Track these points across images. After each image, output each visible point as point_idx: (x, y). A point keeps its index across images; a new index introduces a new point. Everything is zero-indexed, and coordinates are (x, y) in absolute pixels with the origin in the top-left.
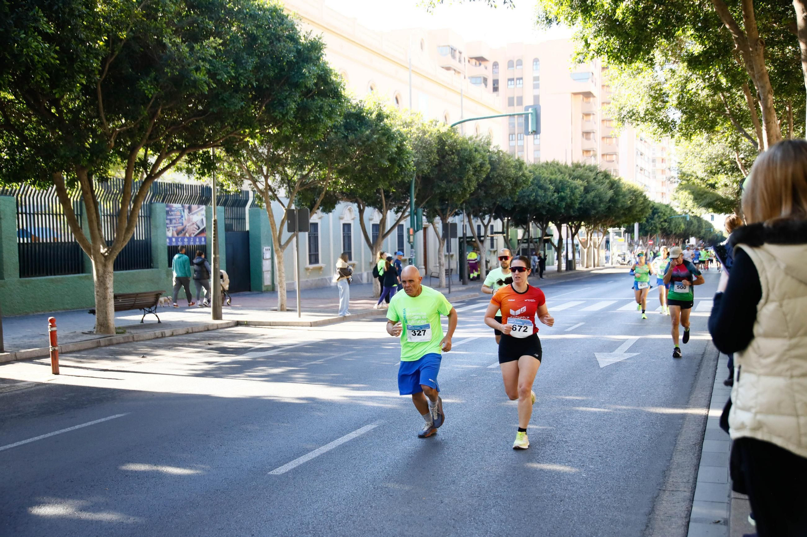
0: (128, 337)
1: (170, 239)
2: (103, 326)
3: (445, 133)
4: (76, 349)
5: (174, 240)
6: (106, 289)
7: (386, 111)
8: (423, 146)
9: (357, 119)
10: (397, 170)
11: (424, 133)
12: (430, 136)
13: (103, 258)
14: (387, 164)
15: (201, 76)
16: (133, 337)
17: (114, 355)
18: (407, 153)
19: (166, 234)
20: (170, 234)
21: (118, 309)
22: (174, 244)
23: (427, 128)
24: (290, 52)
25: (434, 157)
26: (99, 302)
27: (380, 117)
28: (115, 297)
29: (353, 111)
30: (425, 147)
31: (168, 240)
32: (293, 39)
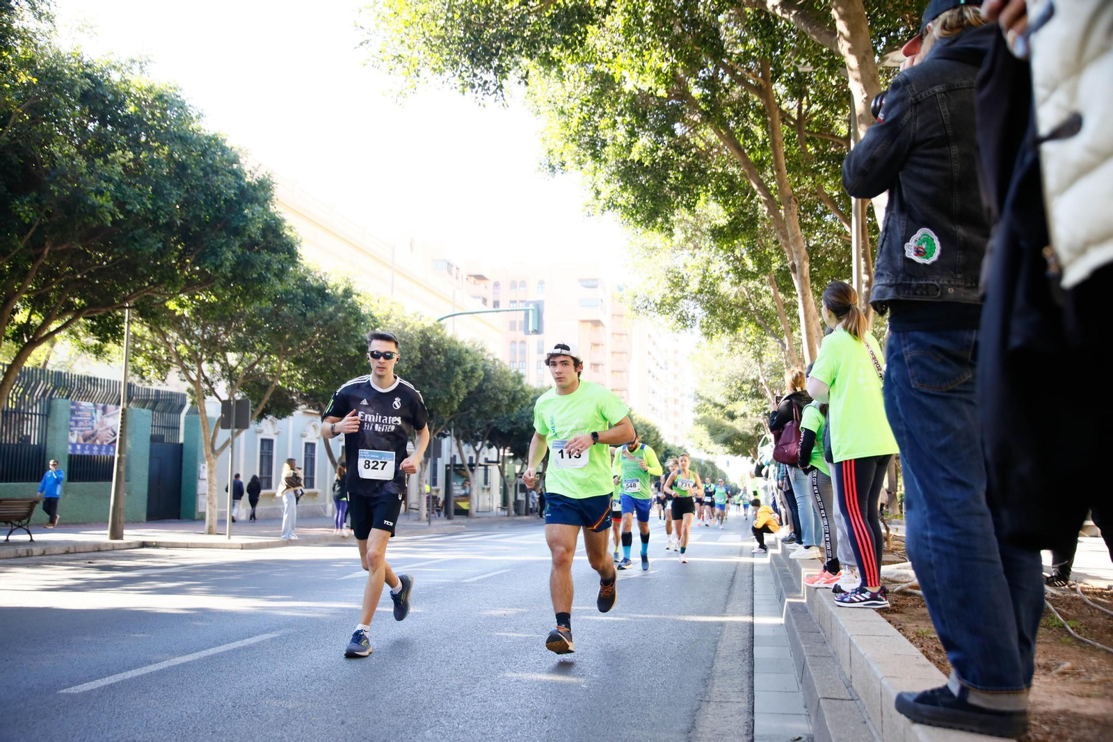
1: (74, 446)
5: (79, 447)
19: (67, 437)
20: (73, 439)
22: (78, 453)
31: (70, 447)
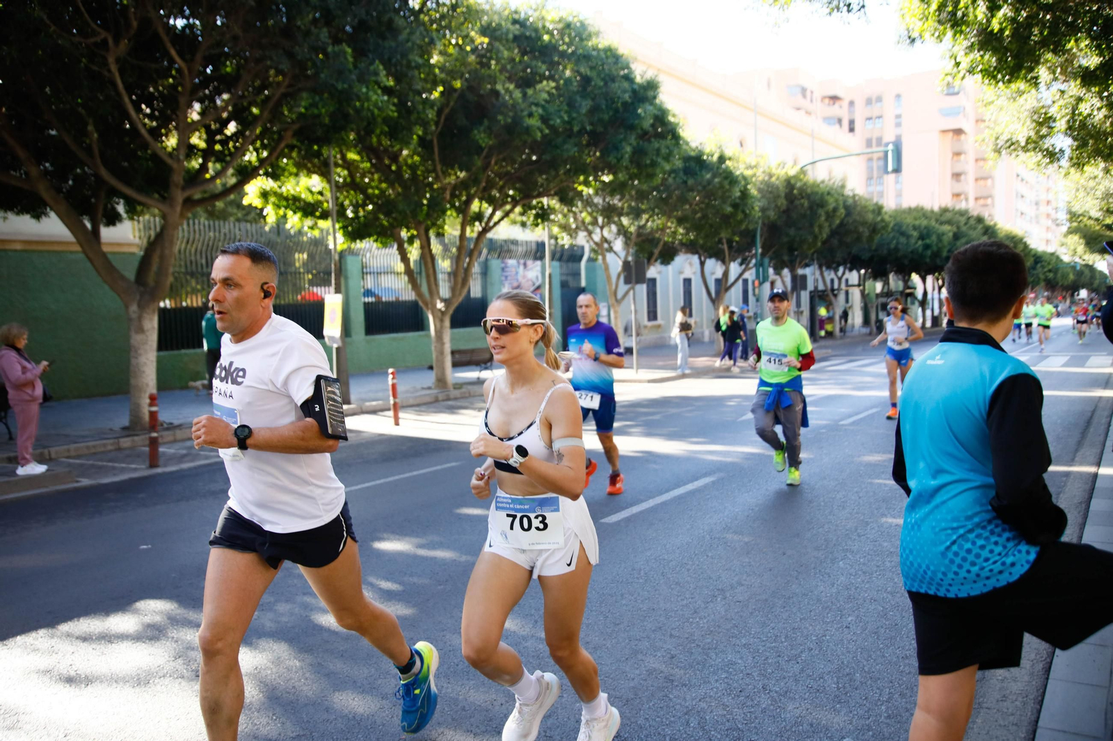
0: (465, 393)
2: (441, 381)
3: (794, 177)
4: (415, 403)
6: (443, 344)
7: (728, 153)
8: (769, 190)
9: (696, 163)
10: (740, 216)
11: (771, 176)
12: (778, 179)
13: (440, 314)
14: (729, 209)
15: (534, 122)
16: (469, 393)
17: (452, 409)
18: (752, 197)
21: (456, 365)
23: (774, 171)
24: (625, 91)
25: (782, 202)
26: (437, 357)
27: (722, 159)
28: (453, 353)
29: (693, 154)
30: (771, 192)
32: (629, 78)
